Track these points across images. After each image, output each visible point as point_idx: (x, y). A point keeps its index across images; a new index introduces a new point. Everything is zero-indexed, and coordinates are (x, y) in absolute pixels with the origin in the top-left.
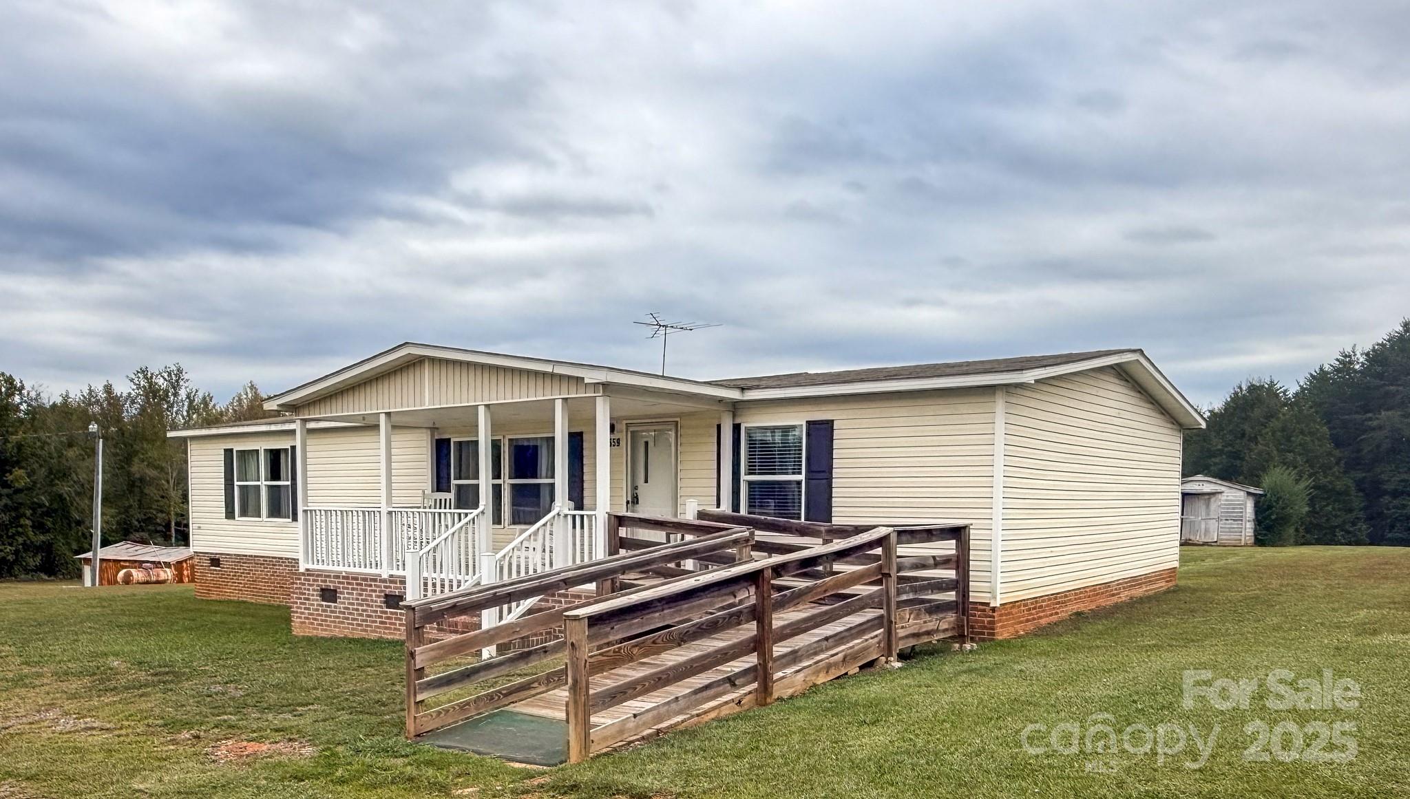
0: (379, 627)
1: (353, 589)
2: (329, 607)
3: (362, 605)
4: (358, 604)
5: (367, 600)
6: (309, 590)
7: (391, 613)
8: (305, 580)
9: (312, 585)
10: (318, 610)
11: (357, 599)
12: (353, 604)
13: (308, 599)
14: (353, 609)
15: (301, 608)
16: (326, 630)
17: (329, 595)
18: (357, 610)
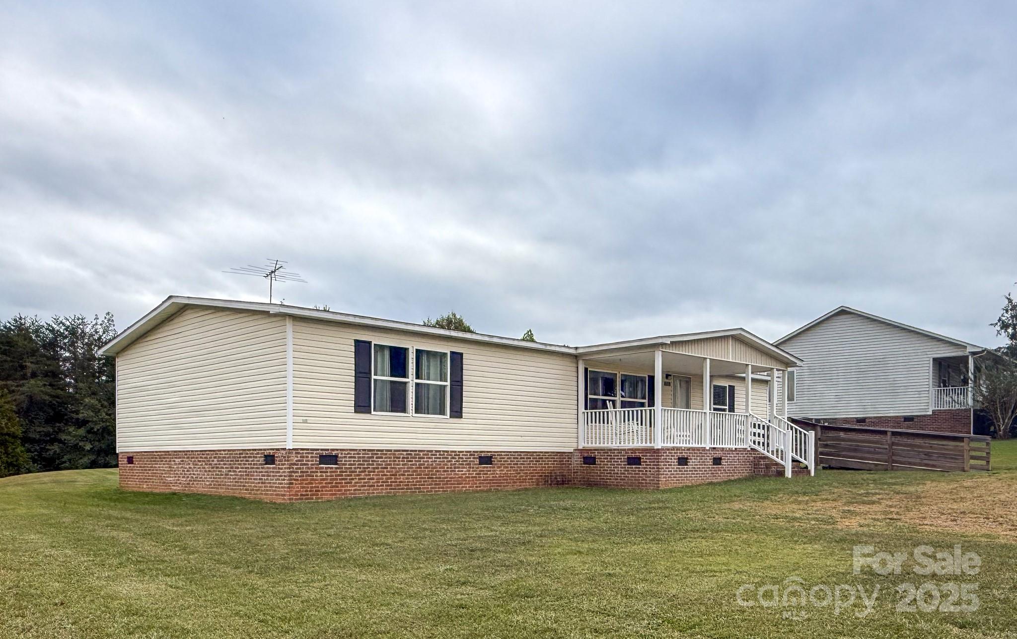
0: (711, 476)
1: (697, 456)
2: (684, 468)
3: (702, 465)
4: (700, 465)
5: (704, 462)
6: (671, 459)
7: (717, 468)
8: (669, 453)
9: (674, 456)
10: (677, 471)
11: (699, 462)
12: (697, 465)
13: (671, 465)
14: (697, 468)
15: (666, 471)
16: (681, 483)
17: (683, 461)
18: (700, 468)
